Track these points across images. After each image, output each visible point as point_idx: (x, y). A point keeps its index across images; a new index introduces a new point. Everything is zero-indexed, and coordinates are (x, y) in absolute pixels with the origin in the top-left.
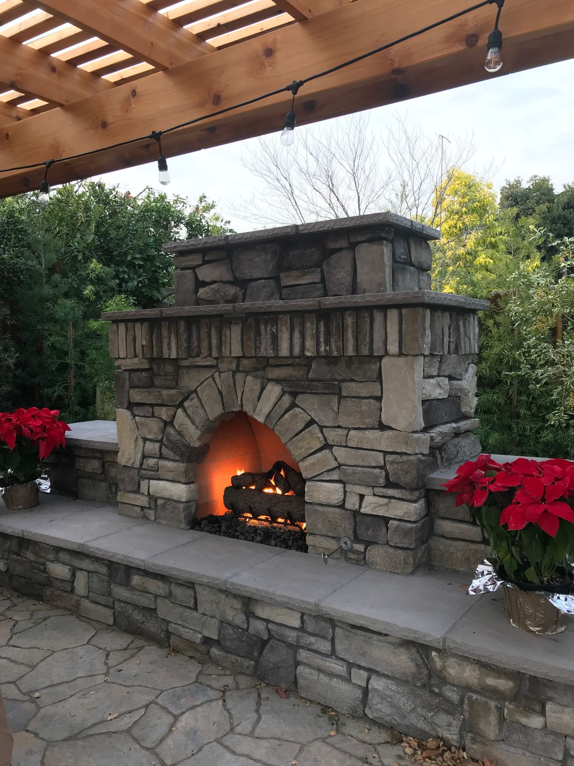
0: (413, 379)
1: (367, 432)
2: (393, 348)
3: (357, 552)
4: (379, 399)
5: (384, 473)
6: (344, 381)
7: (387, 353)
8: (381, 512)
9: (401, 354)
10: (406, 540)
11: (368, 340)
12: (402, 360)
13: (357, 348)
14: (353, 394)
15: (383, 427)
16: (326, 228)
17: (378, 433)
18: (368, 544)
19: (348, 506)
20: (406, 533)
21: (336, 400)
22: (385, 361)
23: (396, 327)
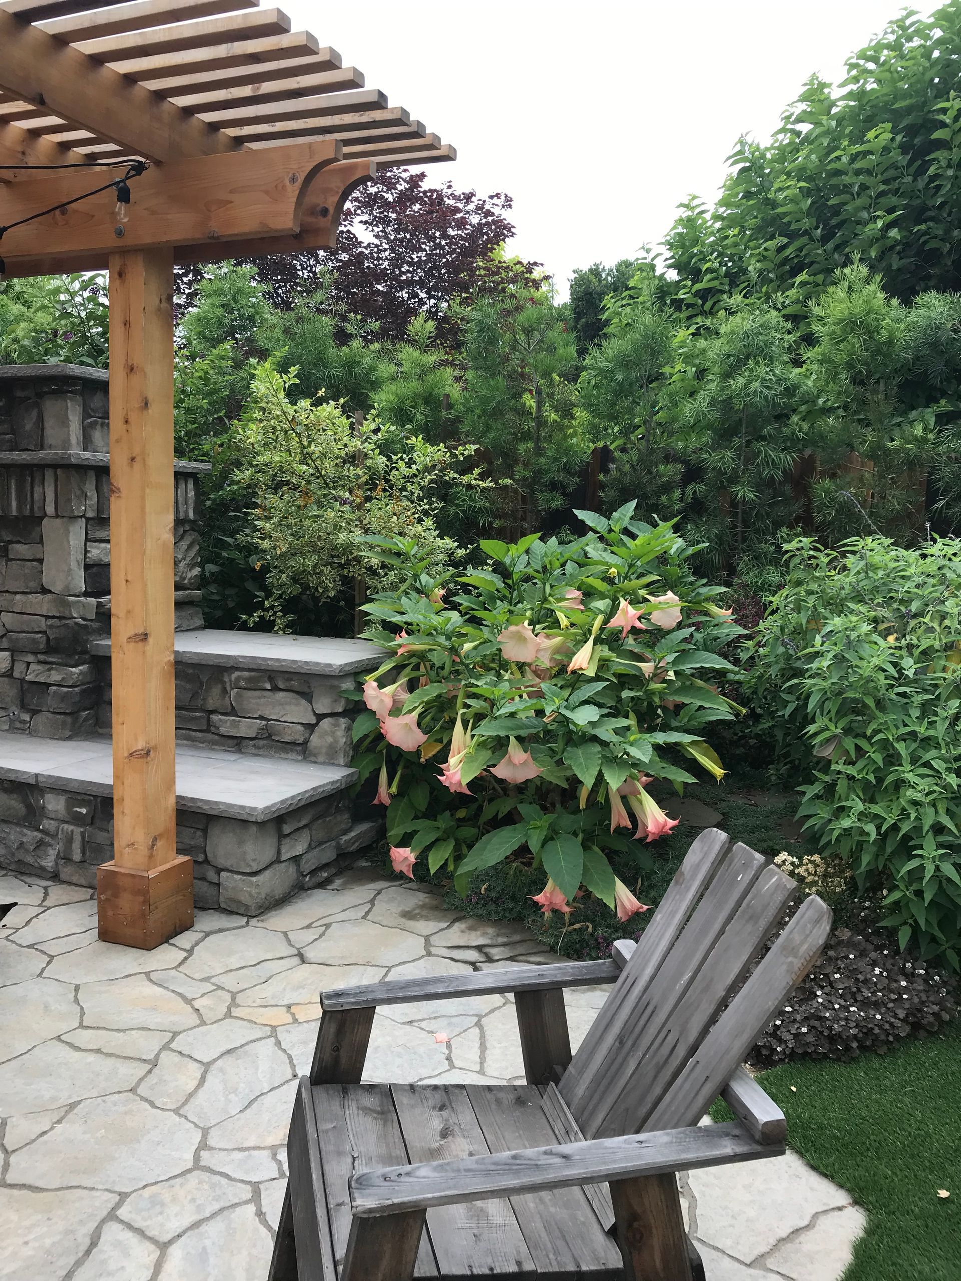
0: (68, 542)
1: (30, 596)
2: (50, 509)
3: (24, 722)
4: (40, 561)
5: (44, 639)
6: (10, 542)
7: (45, 515)
8: (41, 679)
9: (57, 516)
10: (62, 705)
11: (29, 500)
12: (58, 521)
13: (19, 508)
14: (18, 557)
15: (44, 591)
16: (9, 375)
17: (40, 596)
18: (34, 712)
19: (16, 674)
20: (64, 697)
21: (4, 563)
22: (45, 522)
23: (52, 488)
